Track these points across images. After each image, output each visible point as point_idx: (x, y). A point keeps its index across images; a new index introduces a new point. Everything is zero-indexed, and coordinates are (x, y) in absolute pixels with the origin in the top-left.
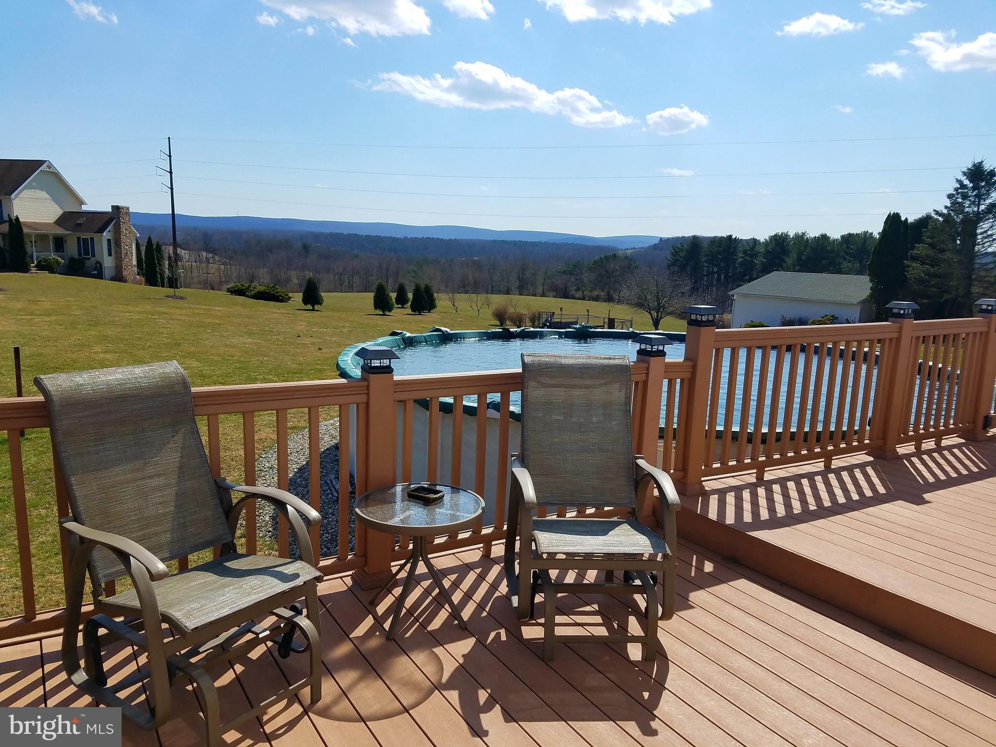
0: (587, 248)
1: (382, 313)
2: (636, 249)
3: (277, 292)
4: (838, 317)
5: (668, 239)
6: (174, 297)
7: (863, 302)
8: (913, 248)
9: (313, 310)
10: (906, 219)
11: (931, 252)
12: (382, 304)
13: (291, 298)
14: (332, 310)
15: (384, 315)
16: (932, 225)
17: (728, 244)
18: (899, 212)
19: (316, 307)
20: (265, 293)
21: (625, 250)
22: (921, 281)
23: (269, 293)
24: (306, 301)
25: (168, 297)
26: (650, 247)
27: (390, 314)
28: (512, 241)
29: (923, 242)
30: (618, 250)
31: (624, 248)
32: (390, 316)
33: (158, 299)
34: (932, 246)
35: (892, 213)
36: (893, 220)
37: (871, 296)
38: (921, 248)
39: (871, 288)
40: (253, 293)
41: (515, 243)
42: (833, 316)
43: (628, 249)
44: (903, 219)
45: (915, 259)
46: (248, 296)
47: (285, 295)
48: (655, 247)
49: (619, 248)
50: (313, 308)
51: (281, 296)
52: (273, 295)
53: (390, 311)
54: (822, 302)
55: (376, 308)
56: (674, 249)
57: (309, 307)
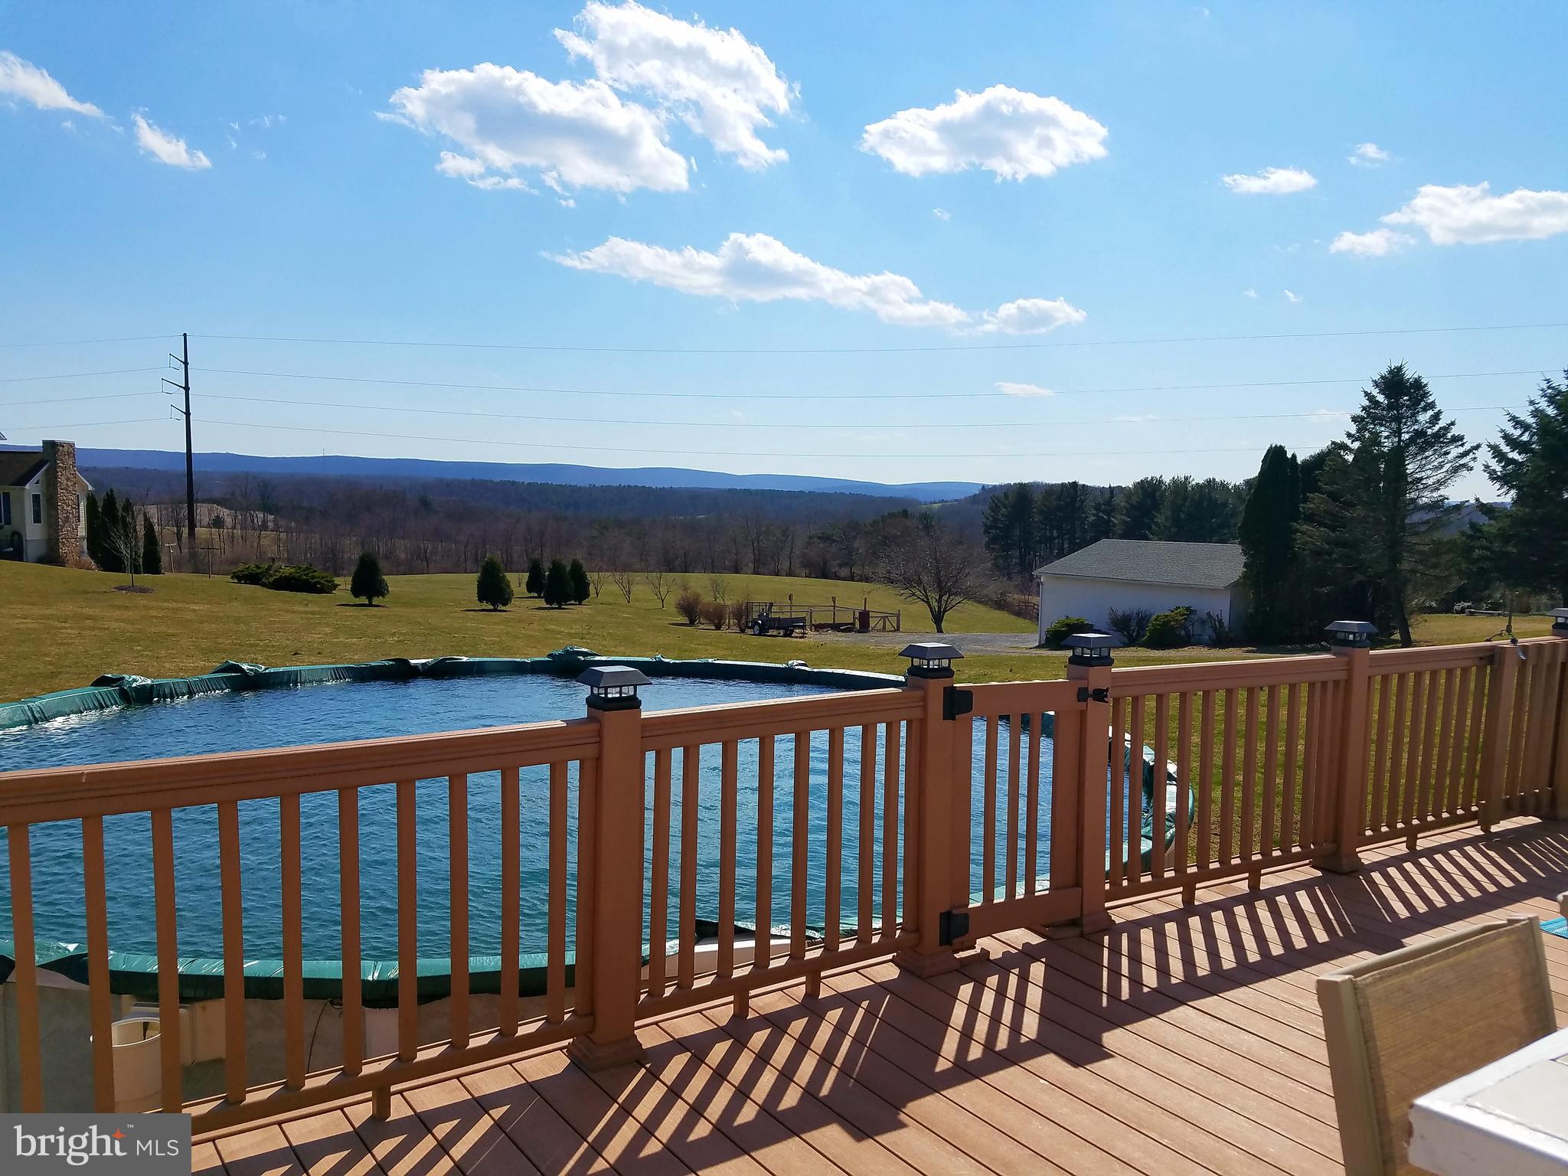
0: (872, 500)
1: (493, 608)
2: (946, 502)
3: (313, 578)
4: (1195, 611)
5: (995, 486)
6: (131, 589)
7: (1234, 586)
8: (1306, 500)
9: (370, 605)
10: (1294, 456)
11: (1334, 507)
12: (493, 592)
13: (337, 585)
14: (406, 605)
15: (495, 610)
16: (1330, 465)
17: (1072, 494)
18: (1282, 445)
19: (376, 601)
20: (293, 578)
21: (932, 503)
22: (1317, 553)
23: (298, 580)
24: (356, 591)
25: (120, 588)
26: (966, 499)
27: (503, 608)
28: (758, 490)
29: (1318, 490)
30: (920, 503)
31: (928, 501)
32: (505, 611)
33: (101, 592)
34: (1334, 497)
35: (1274, 446)
36: (1276, 457)
37: (1245, 576)
38: (1316, 501)
39: (1246, 565)
40: (271, 580)
41: (763, 493)
42: (1188, 609)
43: (935, 503)
44: (1289, 456)
45: (1310, 518)
46: (264, 585)
47: (327, 581)
48: (974, 499)
49: (922, 500)
50: (370, 601)
51: (319, 583)
52: (307, 581)
53: (505, 604)
54: (1171, 586)
55: (480, 600)
56: (994, 501)
57: (364, 600)
